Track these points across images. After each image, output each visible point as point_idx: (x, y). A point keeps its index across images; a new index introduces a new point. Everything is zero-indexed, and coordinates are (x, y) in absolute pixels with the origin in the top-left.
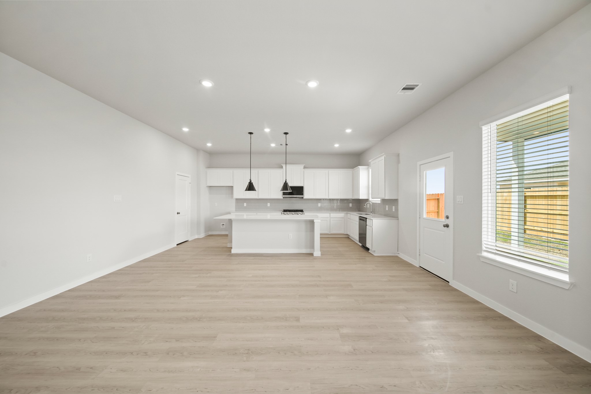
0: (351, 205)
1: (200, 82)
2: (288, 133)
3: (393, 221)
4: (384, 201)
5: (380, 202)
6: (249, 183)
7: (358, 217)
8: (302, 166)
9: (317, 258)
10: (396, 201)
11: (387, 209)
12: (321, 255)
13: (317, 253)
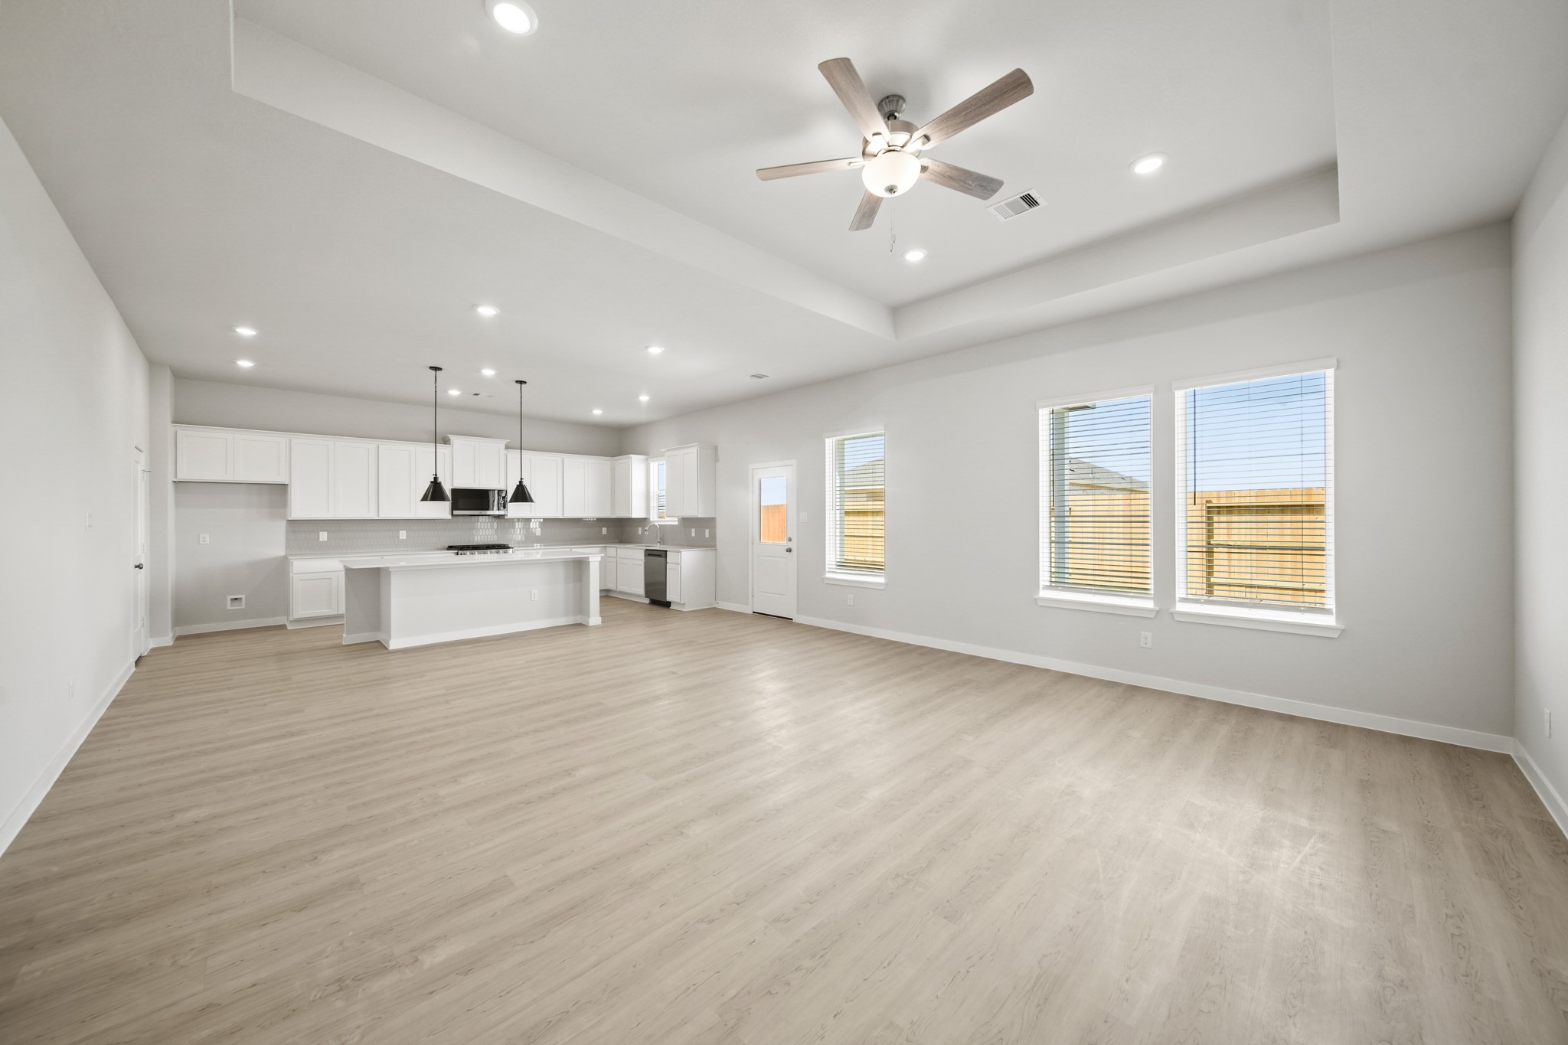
0: (604, 531)
1: (474, 306)
2: (525, 382)
3: (710, 553)
4: (687, 522)
5: (677, 523)
6: (432, 482)
7: (643, 552)
8: (502, 444)
9: (596, 627)
10: (713, 520)
11: (693, 535)
12: (602, 622)
13: (595, 619)
